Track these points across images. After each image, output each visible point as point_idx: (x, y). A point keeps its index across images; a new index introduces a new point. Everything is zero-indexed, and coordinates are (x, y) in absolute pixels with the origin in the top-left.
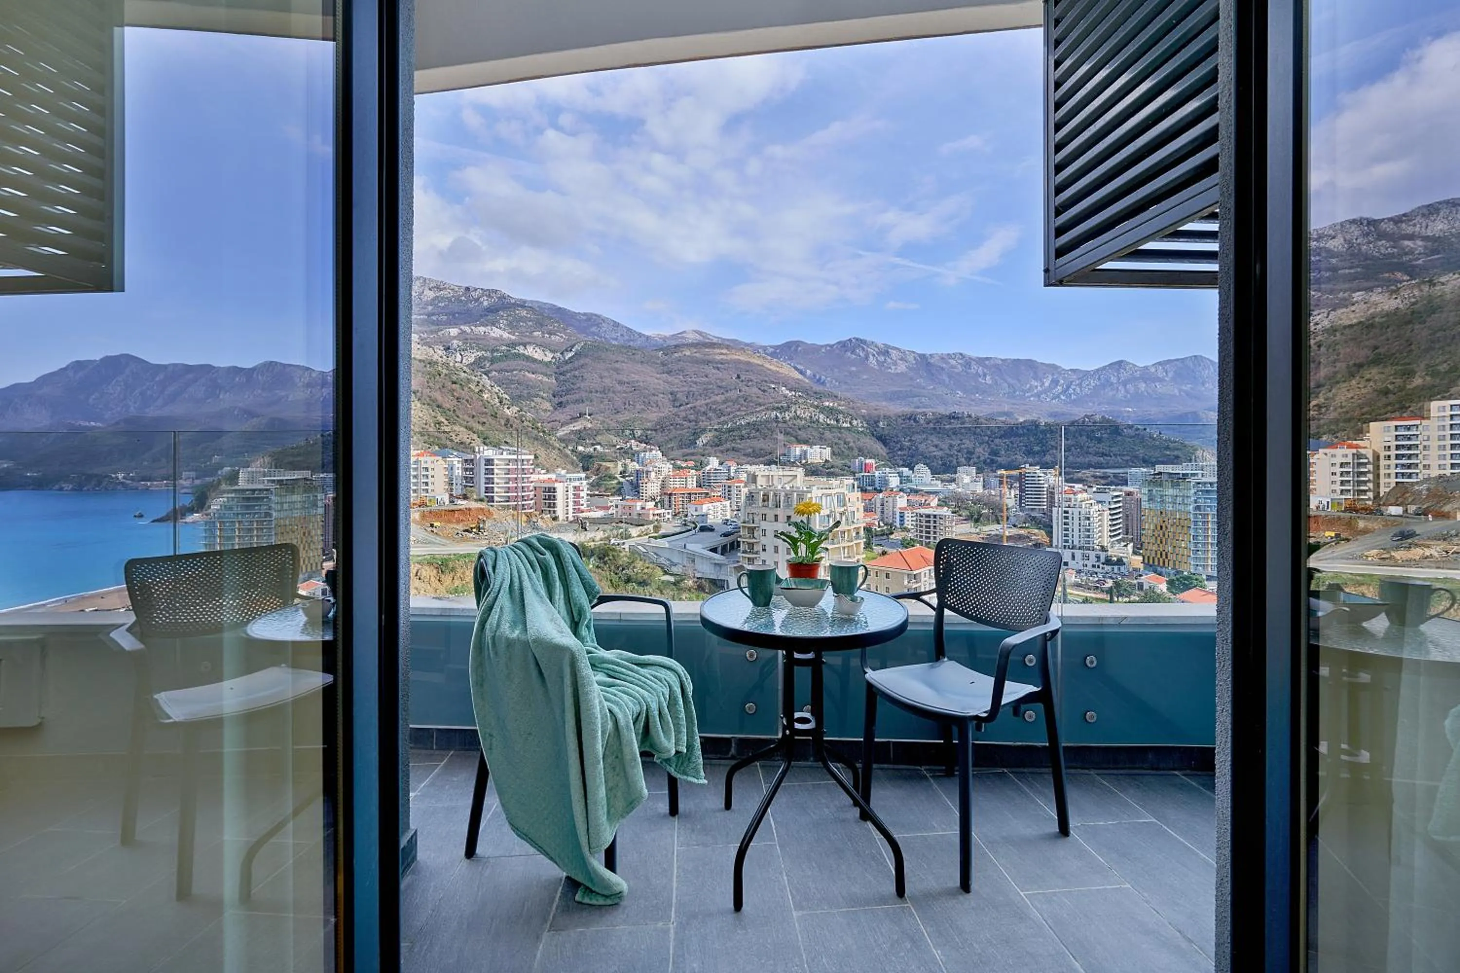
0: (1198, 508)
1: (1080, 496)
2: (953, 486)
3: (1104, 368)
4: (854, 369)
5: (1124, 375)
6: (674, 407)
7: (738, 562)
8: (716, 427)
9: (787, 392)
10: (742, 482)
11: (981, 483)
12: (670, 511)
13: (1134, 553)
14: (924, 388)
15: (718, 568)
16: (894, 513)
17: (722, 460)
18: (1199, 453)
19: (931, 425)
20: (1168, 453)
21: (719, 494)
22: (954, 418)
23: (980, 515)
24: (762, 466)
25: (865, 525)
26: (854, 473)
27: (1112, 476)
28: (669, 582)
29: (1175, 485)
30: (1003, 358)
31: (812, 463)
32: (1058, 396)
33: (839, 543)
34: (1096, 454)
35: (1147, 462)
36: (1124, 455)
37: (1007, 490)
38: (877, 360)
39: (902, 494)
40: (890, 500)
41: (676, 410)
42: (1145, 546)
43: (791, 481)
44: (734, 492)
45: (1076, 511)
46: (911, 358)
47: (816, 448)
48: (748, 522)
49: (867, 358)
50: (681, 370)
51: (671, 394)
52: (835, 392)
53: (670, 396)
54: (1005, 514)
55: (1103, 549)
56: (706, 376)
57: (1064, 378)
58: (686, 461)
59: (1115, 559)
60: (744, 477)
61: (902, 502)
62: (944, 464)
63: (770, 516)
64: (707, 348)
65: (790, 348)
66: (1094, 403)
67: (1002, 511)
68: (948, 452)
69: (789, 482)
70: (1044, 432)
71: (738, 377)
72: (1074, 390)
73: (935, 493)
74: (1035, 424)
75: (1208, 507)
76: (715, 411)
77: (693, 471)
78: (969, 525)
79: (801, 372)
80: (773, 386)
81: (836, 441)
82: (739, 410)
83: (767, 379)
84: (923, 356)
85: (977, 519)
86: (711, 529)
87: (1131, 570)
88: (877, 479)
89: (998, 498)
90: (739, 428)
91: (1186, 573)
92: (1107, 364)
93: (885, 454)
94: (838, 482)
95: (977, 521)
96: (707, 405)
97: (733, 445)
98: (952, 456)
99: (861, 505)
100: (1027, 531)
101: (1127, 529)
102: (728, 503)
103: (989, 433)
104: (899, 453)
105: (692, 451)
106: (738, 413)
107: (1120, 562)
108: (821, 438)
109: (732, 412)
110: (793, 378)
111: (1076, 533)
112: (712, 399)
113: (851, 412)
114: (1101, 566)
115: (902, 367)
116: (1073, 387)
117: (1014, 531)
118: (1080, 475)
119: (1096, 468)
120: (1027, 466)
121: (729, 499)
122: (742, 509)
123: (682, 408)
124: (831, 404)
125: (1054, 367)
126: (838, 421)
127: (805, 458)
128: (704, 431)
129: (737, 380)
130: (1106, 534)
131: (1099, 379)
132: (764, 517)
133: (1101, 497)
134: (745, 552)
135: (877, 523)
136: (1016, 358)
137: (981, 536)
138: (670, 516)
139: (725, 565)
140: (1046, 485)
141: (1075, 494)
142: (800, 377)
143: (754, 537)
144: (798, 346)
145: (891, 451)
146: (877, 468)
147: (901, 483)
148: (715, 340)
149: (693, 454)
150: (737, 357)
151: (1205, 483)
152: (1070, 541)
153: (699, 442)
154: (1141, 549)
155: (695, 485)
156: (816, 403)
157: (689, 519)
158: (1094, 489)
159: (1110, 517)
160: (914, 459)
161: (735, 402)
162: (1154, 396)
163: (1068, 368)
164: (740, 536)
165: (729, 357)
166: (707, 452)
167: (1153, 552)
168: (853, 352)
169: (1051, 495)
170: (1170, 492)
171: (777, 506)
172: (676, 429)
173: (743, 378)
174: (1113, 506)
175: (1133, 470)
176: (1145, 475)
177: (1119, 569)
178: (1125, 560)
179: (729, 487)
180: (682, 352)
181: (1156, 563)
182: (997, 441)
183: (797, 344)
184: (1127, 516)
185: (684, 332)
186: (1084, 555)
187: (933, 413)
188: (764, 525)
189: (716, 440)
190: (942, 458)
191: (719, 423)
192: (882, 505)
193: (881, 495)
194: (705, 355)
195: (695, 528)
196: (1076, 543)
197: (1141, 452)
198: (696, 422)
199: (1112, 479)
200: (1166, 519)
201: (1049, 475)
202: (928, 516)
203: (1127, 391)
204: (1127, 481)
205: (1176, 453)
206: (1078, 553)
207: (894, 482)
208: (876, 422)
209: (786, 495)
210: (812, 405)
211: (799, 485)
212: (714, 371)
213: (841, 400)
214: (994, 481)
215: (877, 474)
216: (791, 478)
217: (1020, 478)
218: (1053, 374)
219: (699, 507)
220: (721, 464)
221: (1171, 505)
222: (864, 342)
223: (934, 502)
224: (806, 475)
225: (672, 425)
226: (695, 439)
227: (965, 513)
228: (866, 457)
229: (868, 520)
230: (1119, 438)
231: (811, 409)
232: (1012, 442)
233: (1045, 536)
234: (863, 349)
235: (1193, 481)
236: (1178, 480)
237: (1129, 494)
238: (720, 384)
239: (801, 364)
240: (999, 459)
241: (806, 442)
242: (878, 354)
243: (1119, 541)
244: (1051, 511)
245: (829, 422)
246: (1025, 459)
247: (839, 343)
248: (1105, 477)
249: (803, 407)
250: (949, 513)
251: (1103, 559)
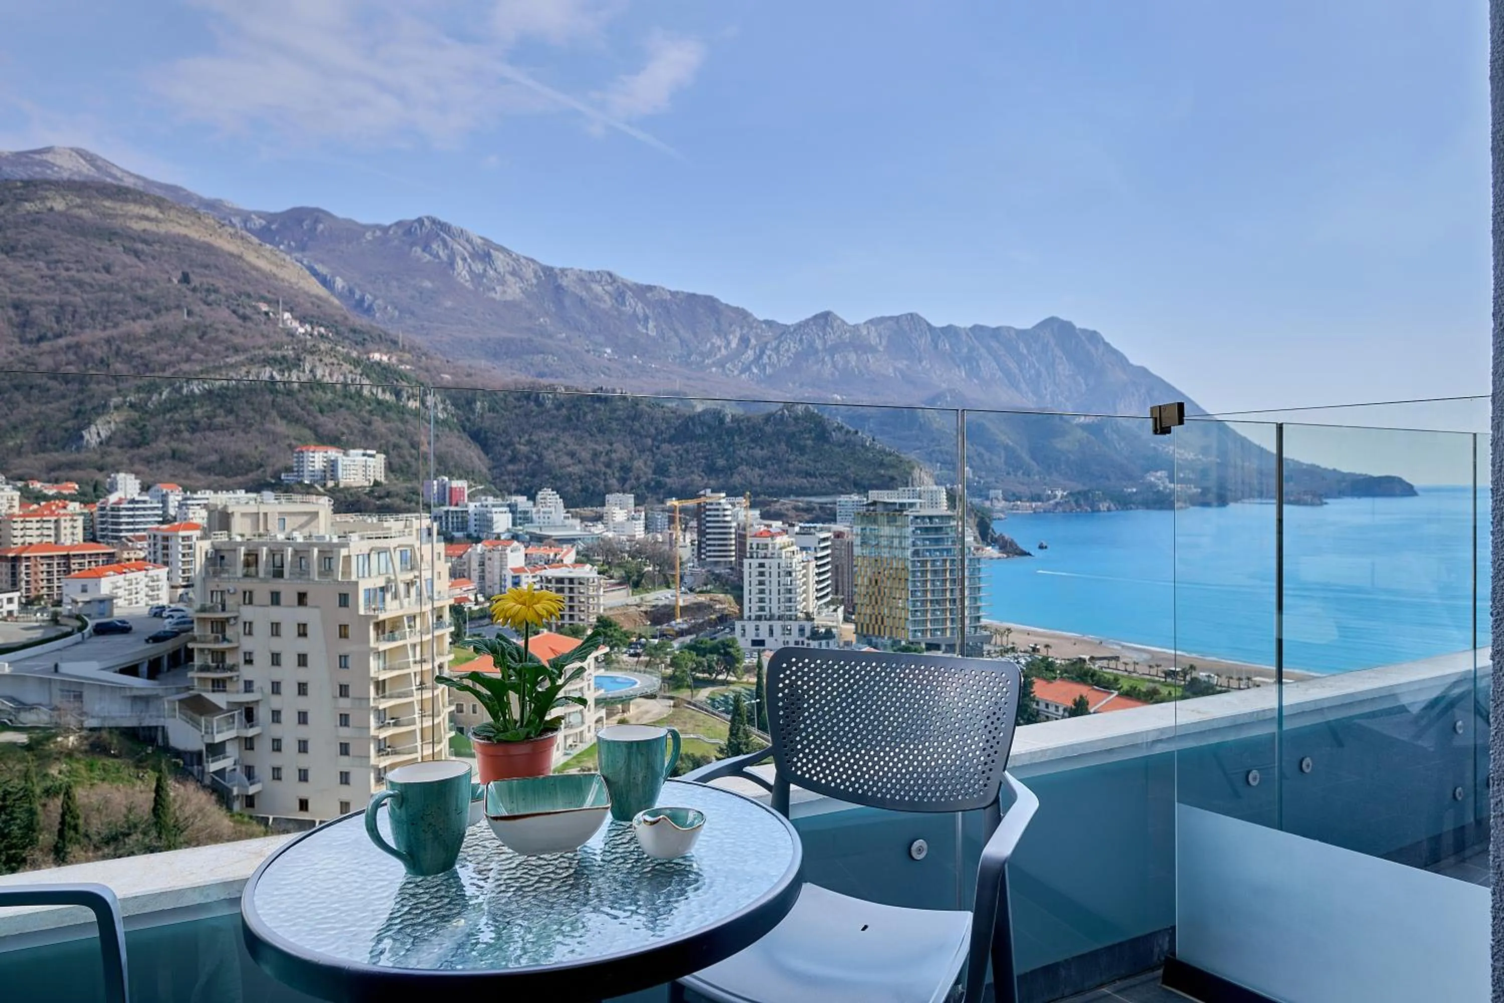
0: (916, 553)
1: (780, 540)
2: (598, 529)
3: (807, 322)
4: (428, 284)
5: (831, 338)
6: (22, 341)
7: (188, 689)
8: (132, 398)
9: (296, 324)
10: (195, 527)
11: (642, 522)
12: (15, 595)
13: (846, 620)
14: (550, 336)
15: (140, 705)
16: (502, 579)
17: (150, 480)
18: (916, 473)
19: (564, 411)
20: (882, 472)
21: (142, 554)
22: (599, 399)
23: (641, 575)
24: (241, 493)
25: (452, 602)
26: (427, 507)
27: (817, 506)
28: (13, 745)
29: (891, 521)
30: (673, 289)
31: (347, 489)
32: (748, 369)
33: (403, 637)
34: (799, 473)
35: (862, 488)
36: (832, 476)
37: (680, 533)
38: (471, 271)
39: (515, 543)
40: (496, 555)
41: (28, 350)
42: (858, 608)
43: (307, 524)
44: (177, 548)
45: (774, 562)
46: (529, 273)
47: (356, 454)
48: (212, 609)
49: (452, 264)
50: (43, 248)
51: (16, 307)
52: (394, 331)
53: (11, 313)
54: (678, 572)
55: (809, 617)
56: (107, 269)
57: (757, 337)
58: (57, 481)
59: (823, 630)
60: (199, 516)
61: (516, 557)
62: (584, 489)
63: (262, 593)
64: (109, 197)
65: (300, 222)
66: (794, 383)
67: (673, 568)
68: (590, 466)
69: (302, 527)
70: (730, 432)
71: (185, 279)
72: (769, 357)
73: (571, 541)
74: (718, 416)
75: (927, 550)
76: (129, 358)
77: (76, 505)
78: (624, 592)
79: (325, 282)
80: (264, 308)
81: (394, 439)
82: (188, 360)
83: (249, 289)
84: (548, 271)
85: (635, 581)
86: (121, 628)
87: (841, 644)
88: (472, 518)
89: (667, 547)
90: (188, 401)
91: (903, 643)
92: (810, 315)
93: (485, 470)
94: (401, 524)
95: (636, 585)
96: (108, 341)
97: (174, 445)
98: (596, 474)
99: (443, 567)
100: (708, 596)
101: (837, 586)
102: (163, 572)
103: (653, 431)
104: (510, 467)
105: (74, 456)
106: (186, 367)
107: (829, 634)
108: (365, 433)
109: (170, 364)
110: (307, 293)
111: (775, 596)
112: (122, 329)
113: (424, 377)
114: (806, 641)
115: (513, 291)
116: (768, 352)
117: (691, 599)
118: (777, 506)
119: (798, 495)
120: (709, 491)
121: (166, 564)
122: (198, 583)
123: (45, 346)
124: (385, 358)
125: (743, 314)
126: (398, 394)
127: (334, 477)
128: (102, 409)
129: (183, 287)
130: (813, 594)
131: (801, 340)
132: (248, 598)
133: (806, 540)
134: (205, 668)
135: (472, 598)
136: (691, 291)
137: (642, 609)
138: (15, 607)
139: (157, 697)
140: (734, 524)
141: (773, 536)
142: (322, 291)
143: (224, 639)
144: (317, 221)
145: (496, 465)
146: (471, 497)
147: (514, 524)
148: (129, 182)
149: (73, 466)
150: (183, 231)
151: (924, 517)
152: (767, 609)
153: (93, 435)
154: (853, 614)
155: (80, 537)
156: (354, 354)
157: (66, 608)
158: (797, 529)
159: (817, 571)
160: (537, 481)
161: (178, 338)
162: (866, 376)
163: (761, 318)
164: (194, 639)
165: (163, 229)
166: (110, 460)
167: (868, 618)
168: (426, 248)
169: (741, 538)
170: (886, 530)
171: (278, 573)
172: (27, 398)
173: (195, 281)
174: (819, 555)
175: (843, 498)
176: (859, 504)
177: (828, 644)
178: (834, 630)
179: (166, 539)
180: (43, 199)
181: (871, 632)
182: (665, 447)
183: (316, 215)
184: (837, 567)
185: (48, 150)
186: (784, 628)
187: (567, 388)
188: (247, 613)
189: (133, 431)
190: (581, 478)
191: (139, 389)
192: (482, 564)
193: (479, 547)
194: (105, 215)
195: (81, 629)
196: (775, 611)
197: (851, 473)
198: (82, 382)
199: (818, 512)
200: (881, 570)
201: (737, 509)
202: (560, 580)
203: (834, 366)
204: (835, 515)
205: (891, 472)
206: (777, 625)
207: (502, 522)
208: (470, 402)
209: (296, 552)
210: (347, 358)
211: (322, 533)
212: (129, 259)
213: (403, 350)
214: (661, 518)
215: (472, 507)
216: (305, 518)
217: (699, 513)
218: (742, 328)
219: (90, 583)
220: (145, 488)
221: (887, 550)
222: (445, 227)
223: (570, 557)
224: (336, 511)
225: (17, 388)
226: (81, 429)
227: (617, 573)
228: (451, 476)
229: (457, 592)
230: (827, 447)
231: (346, 367)
232: (687, 451)
233: (733, 604)
234: (445, 244)
235: (910, 513)
236: (895, 512)
237: (839, 535)
238: (140, 292)
239: (322, 262)
240: (668, 480)
241: (334, 441)
242: (472, 256)
243: (827, 604)
244: (741, 565)
245: (380, 396)
246: (706, 481)
247: (399, 224)
248: (808, 510)
249: (327, 360)
250: (594, 574)
251: (808, 633)
